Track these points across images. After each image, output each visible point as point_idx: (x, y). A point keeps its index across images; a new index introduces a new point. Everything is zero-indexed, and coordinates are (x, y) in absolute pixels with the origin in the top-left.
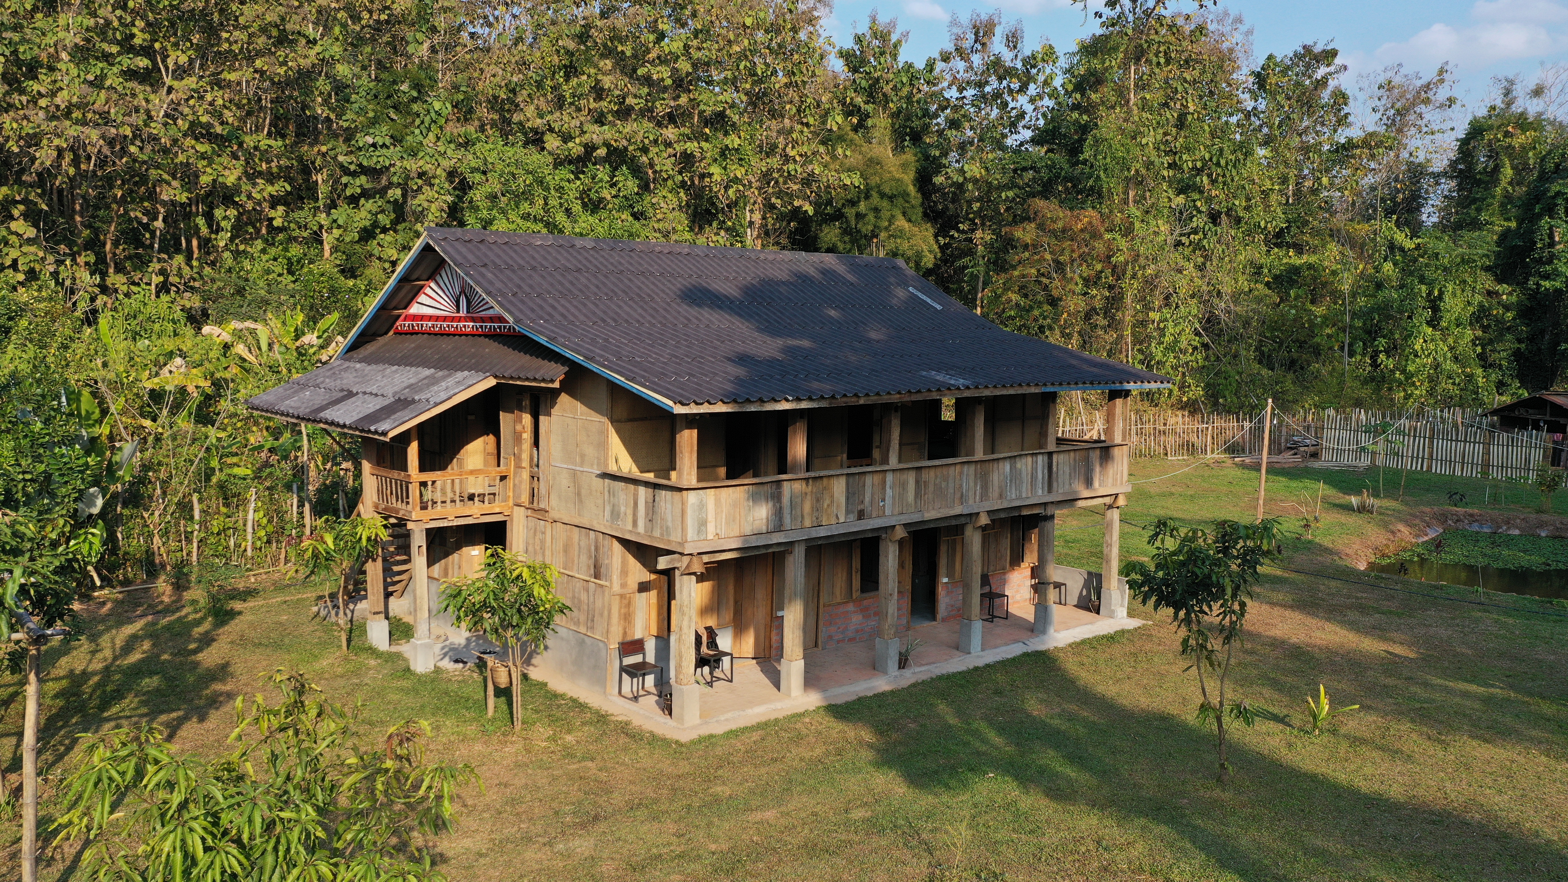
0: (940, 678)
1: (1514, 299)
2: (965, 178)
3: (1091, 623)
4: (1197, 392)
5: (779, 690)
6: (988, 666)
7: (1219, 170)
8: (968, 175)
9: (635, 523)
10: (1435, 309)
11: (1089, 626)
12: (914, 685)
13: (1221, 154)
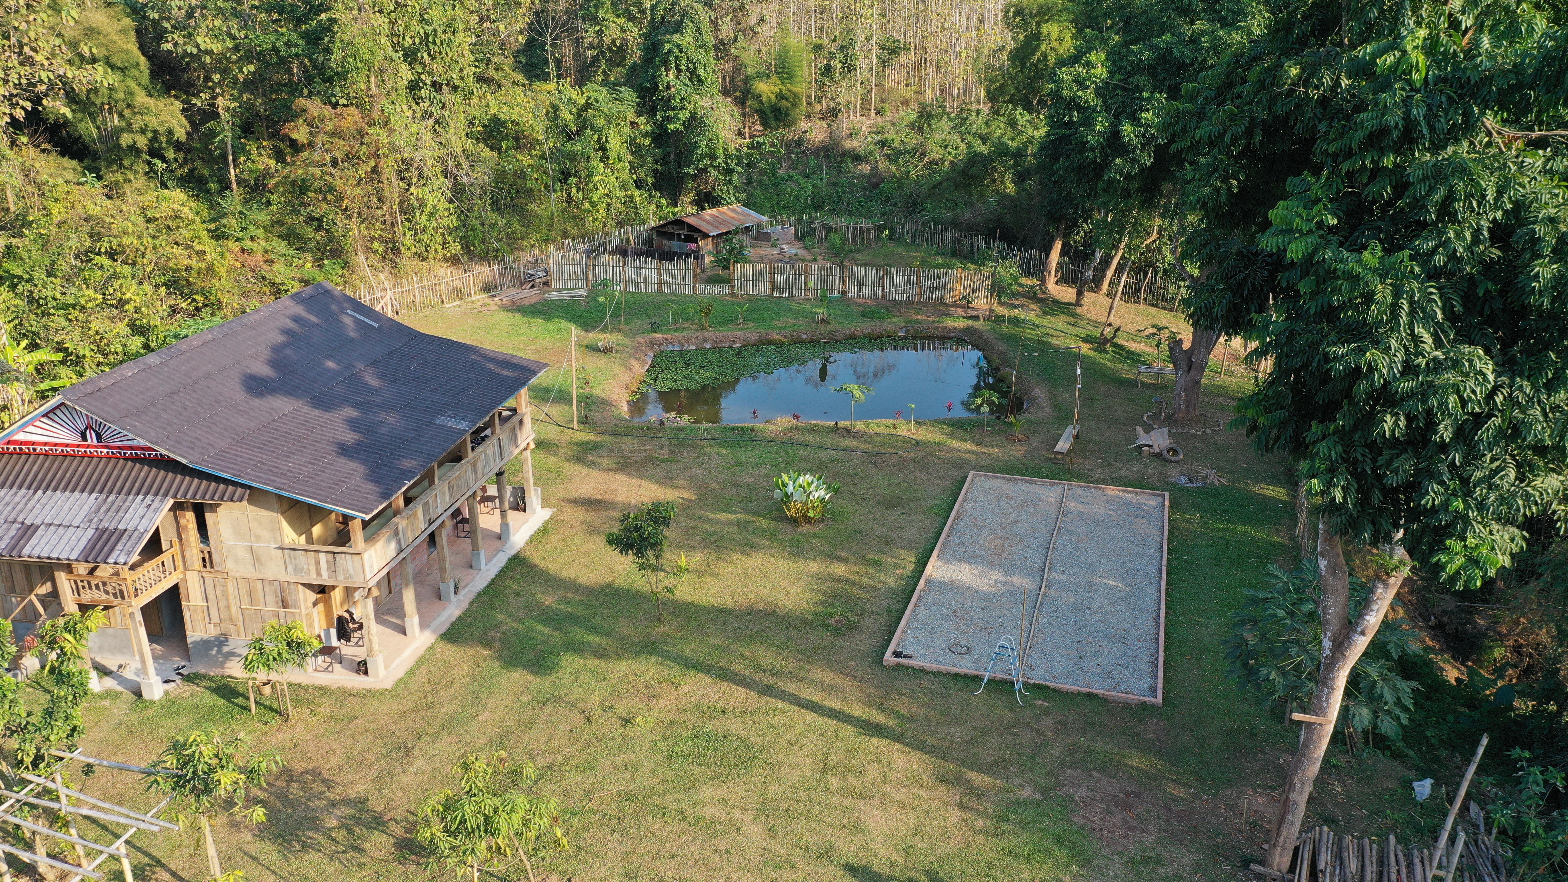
0: (480, 594)
1: (649, 128)
2: (200, 50)
3: (526, 522)
4: (456, 248)
5: (405, 634)
6: (497, 576)
7: (436, 48)
8: (202, 47)
9: (319, 574)
10: (603, 148)
11: (526, 525)
12: (471, 604)
13: (436, 35)
